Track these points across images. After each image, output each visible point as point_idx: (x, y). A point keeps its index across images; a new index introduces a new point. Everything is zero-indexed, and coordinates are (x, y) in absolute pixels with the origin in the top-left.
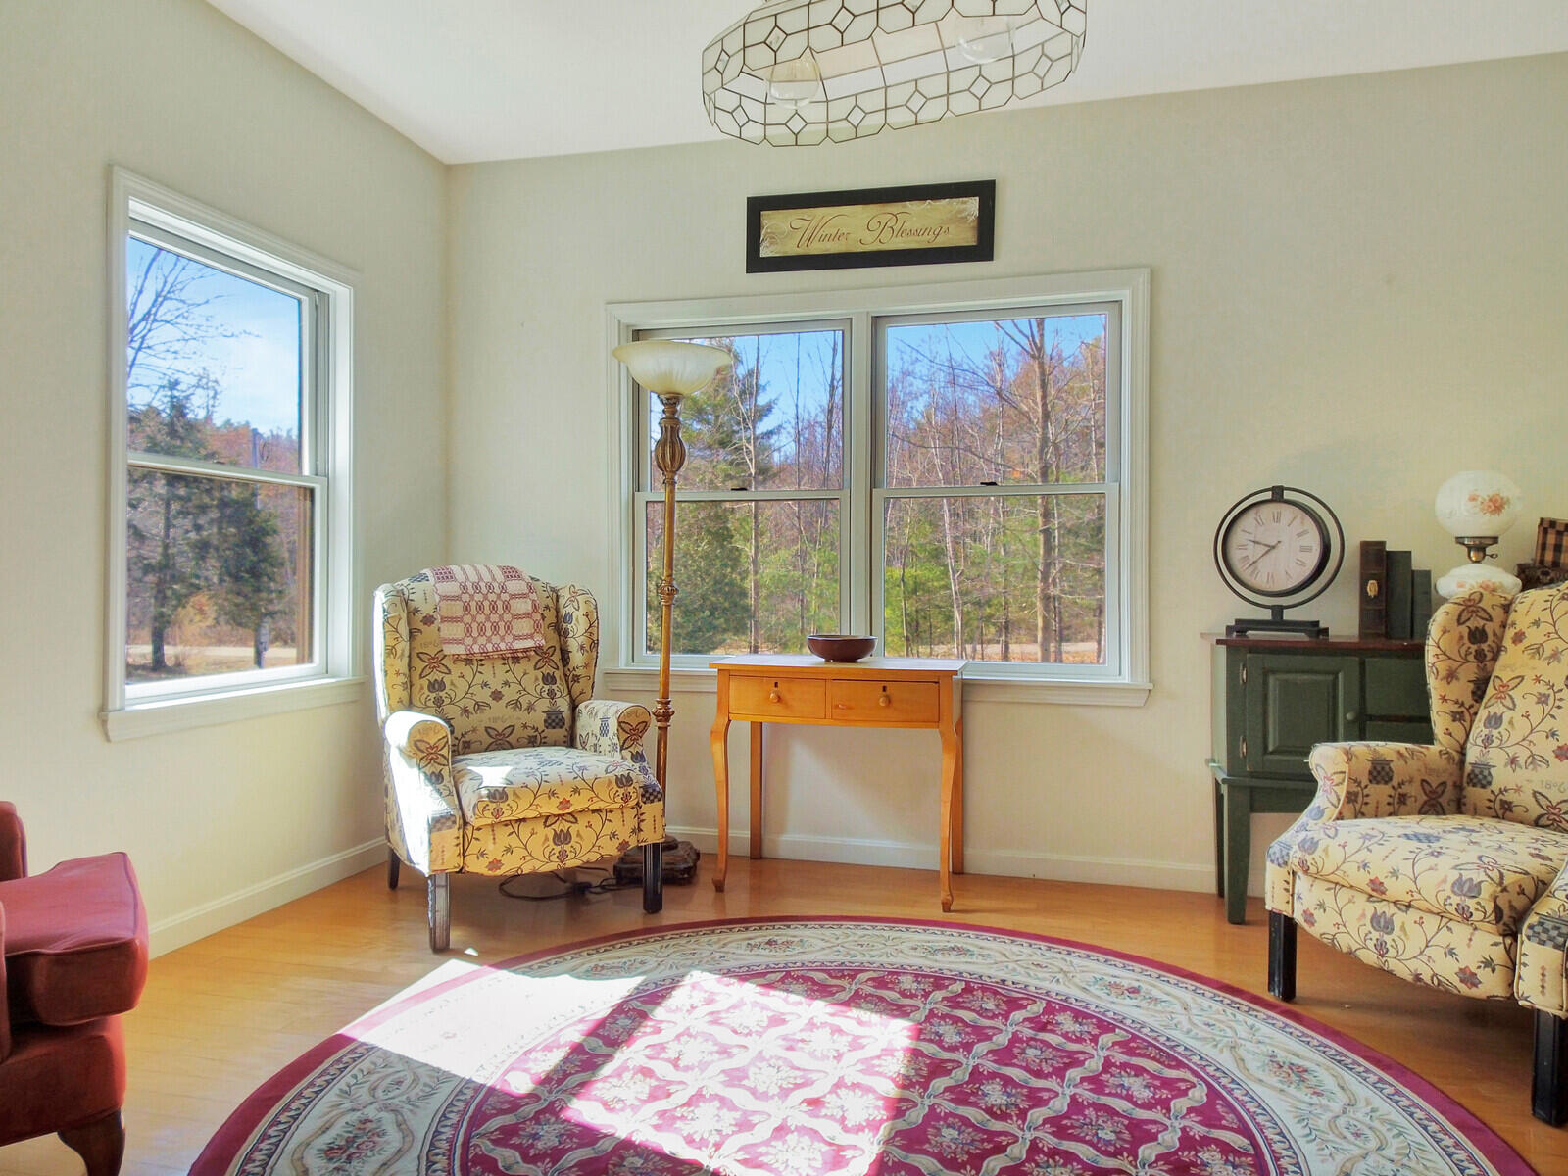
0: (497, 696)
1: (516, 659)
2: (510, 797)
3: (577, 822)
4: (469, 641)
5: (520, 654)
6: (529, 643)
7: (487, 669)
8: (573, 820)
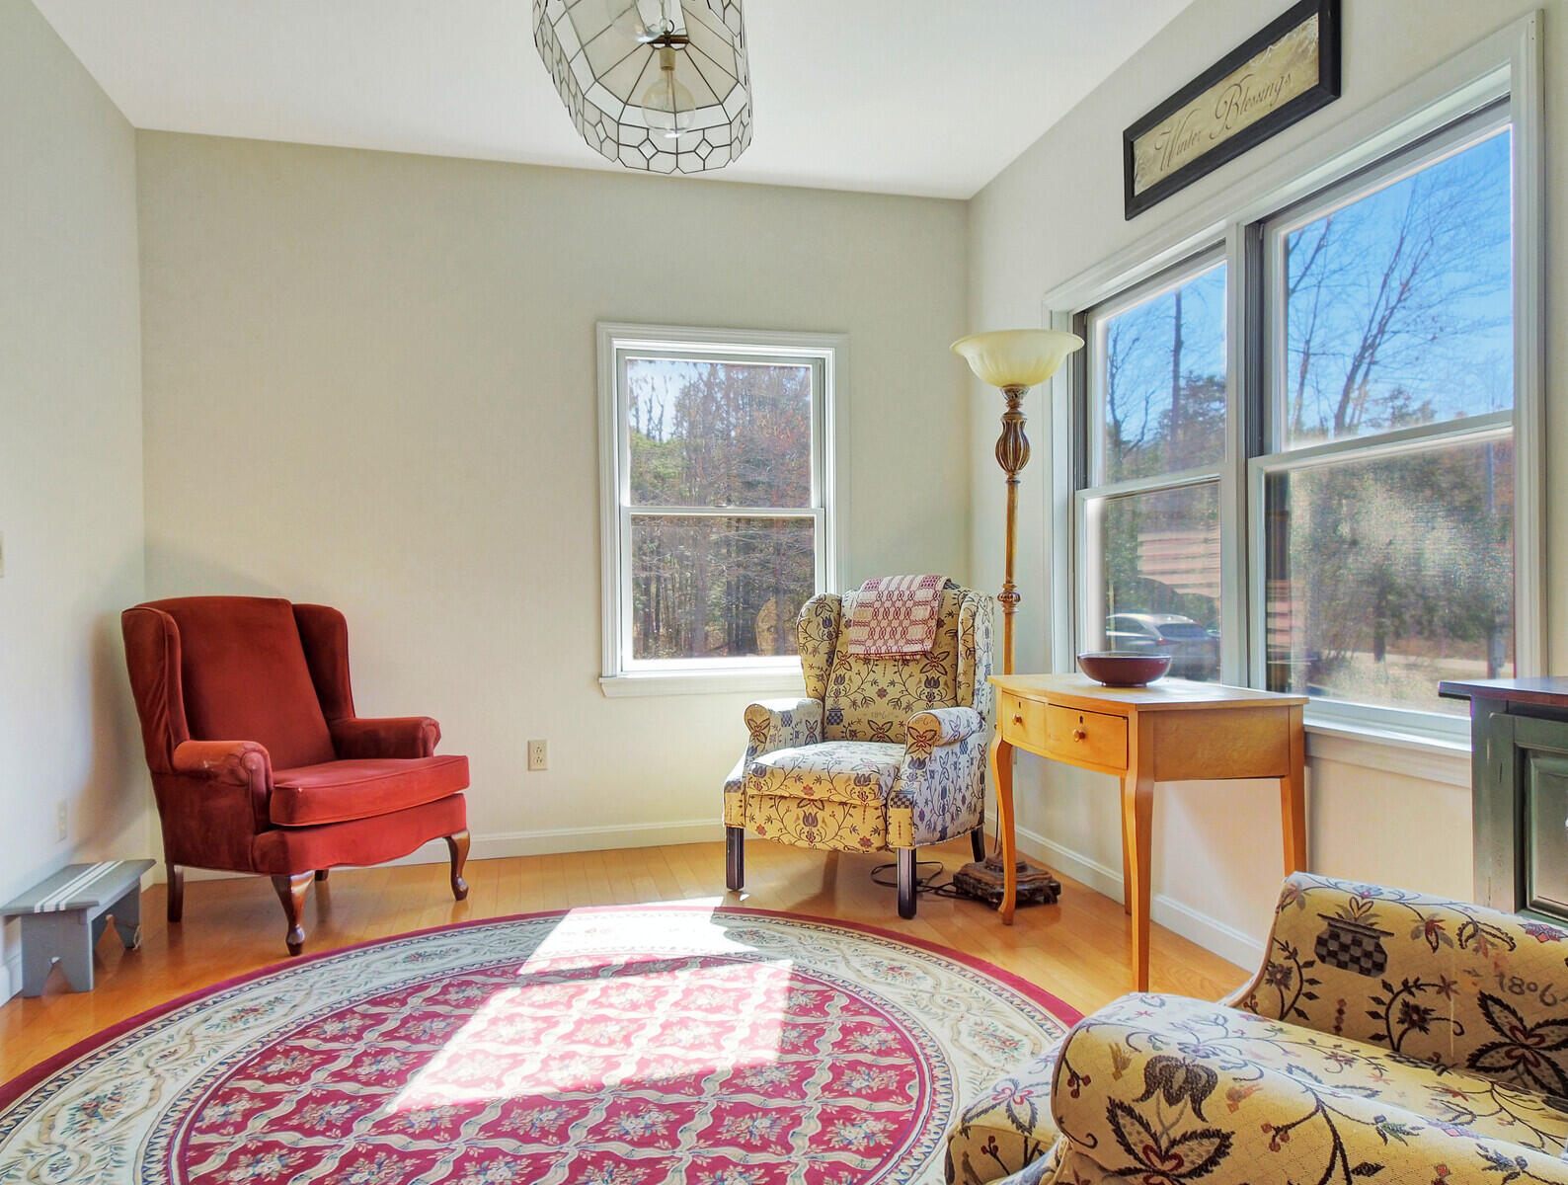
0: (882, 693)
1: (906, 662)
2: (768, 775)
3: (823, 810)
4: (869, 643)
5: (908, 657)
6: (917, 648)
7: (879, 670)
8: (821, 807)
